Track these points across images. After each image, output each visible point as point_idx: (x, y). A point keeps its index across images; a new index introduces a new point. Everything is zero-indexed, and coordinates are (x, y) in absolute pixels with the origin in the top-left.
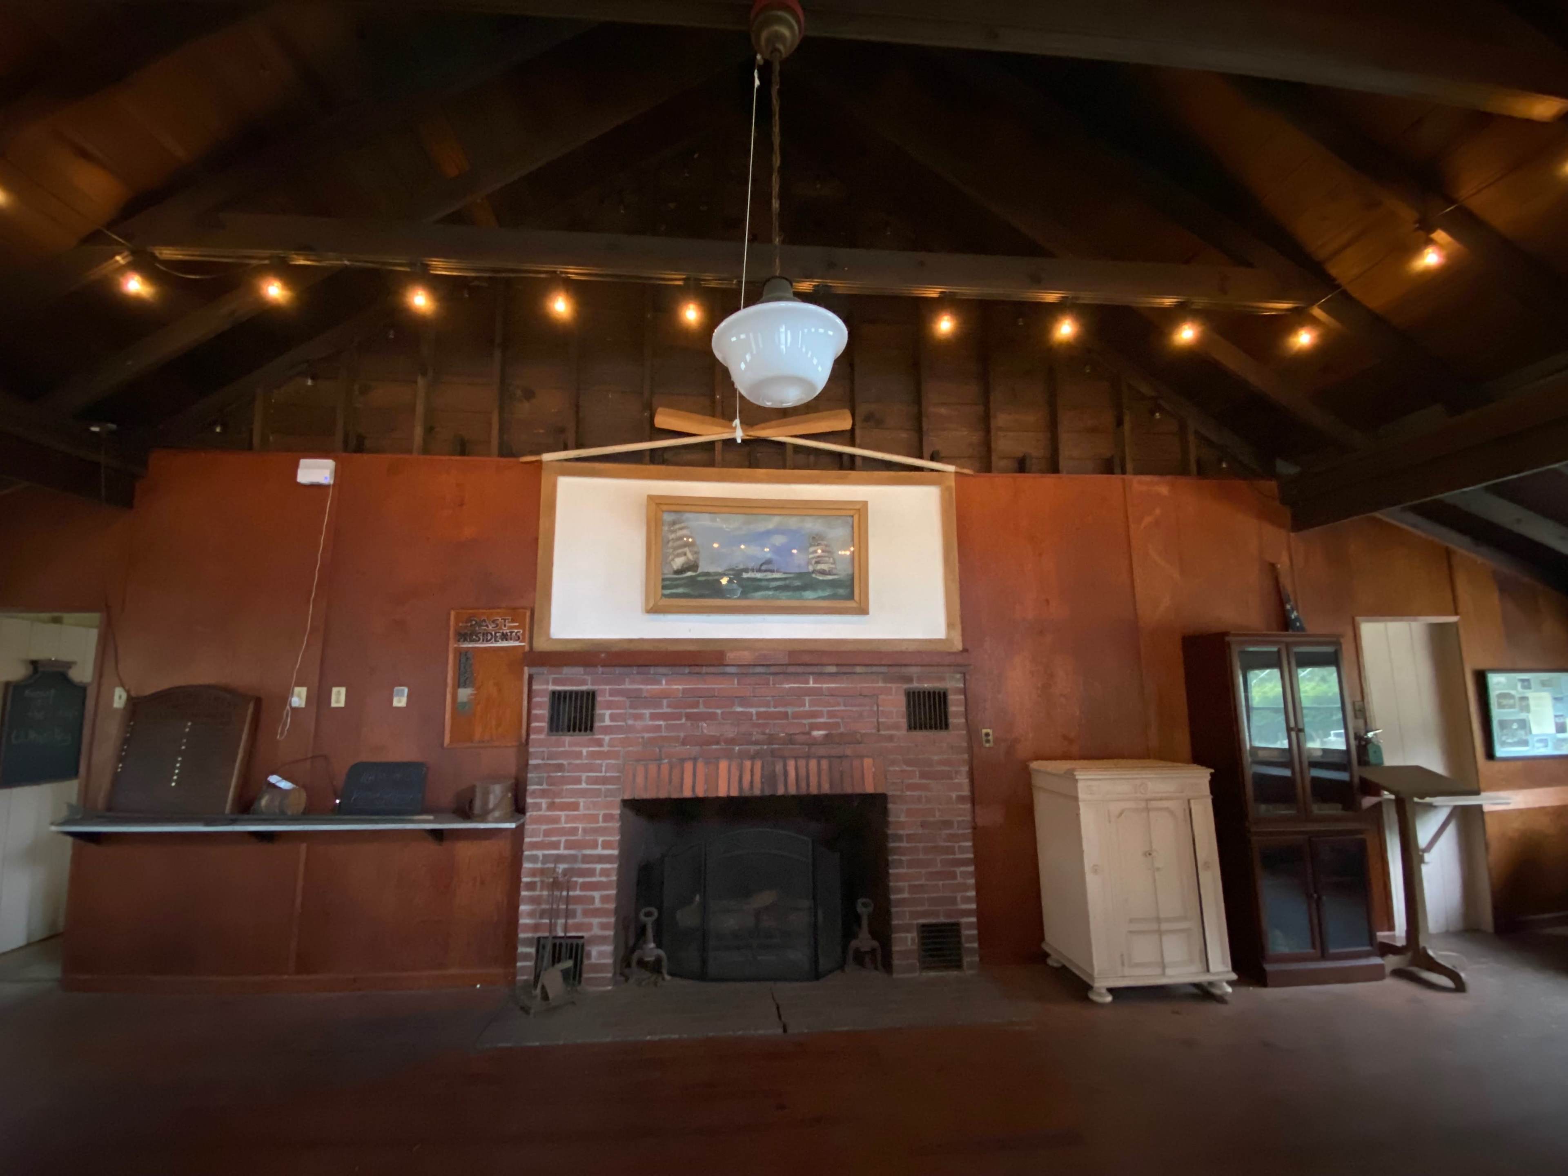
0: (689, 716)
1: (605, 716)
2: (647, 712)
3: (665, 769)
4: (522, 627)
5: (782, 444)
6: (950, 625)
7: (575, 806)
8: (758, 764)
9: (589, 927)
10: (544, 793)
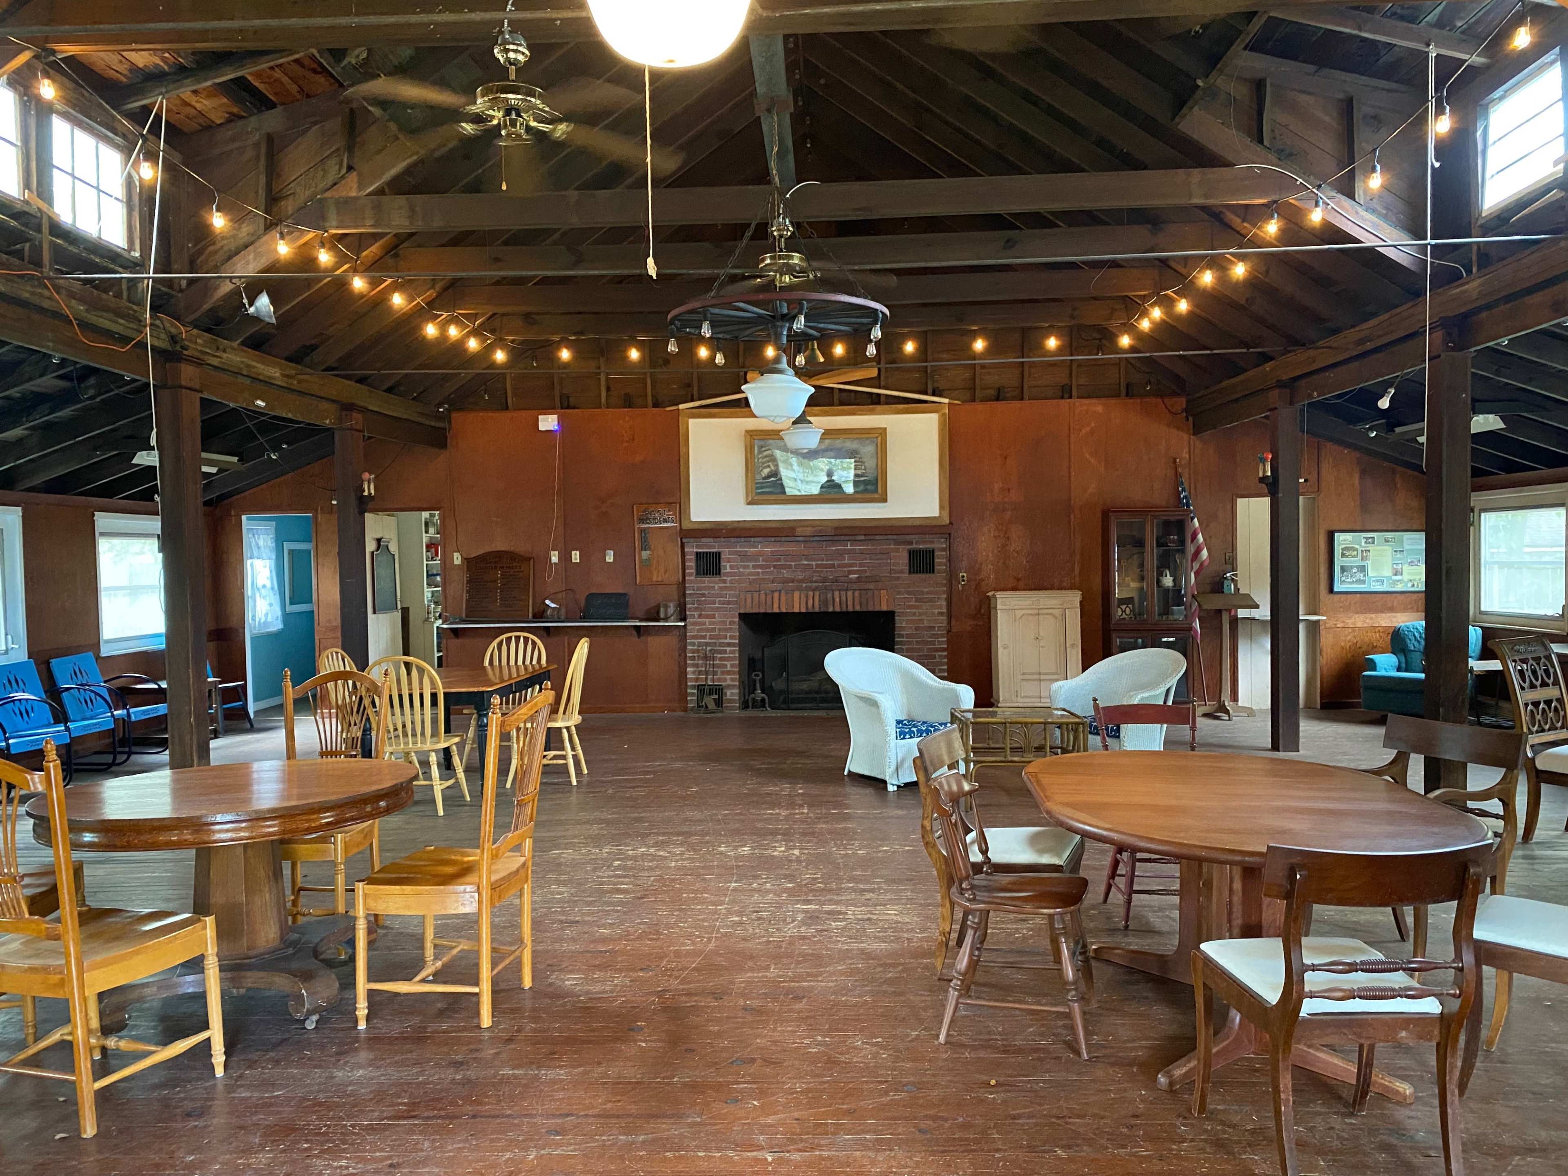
0: (775, 566)
1: (726, 567)
2: (751, 564)
3: (763, 596)
4: (675, 514)
5: (832, 388)
6: (941, 507)
7: (713, 617)
8: (817, 593)
9: (725, 680)
10: (696, 609)
